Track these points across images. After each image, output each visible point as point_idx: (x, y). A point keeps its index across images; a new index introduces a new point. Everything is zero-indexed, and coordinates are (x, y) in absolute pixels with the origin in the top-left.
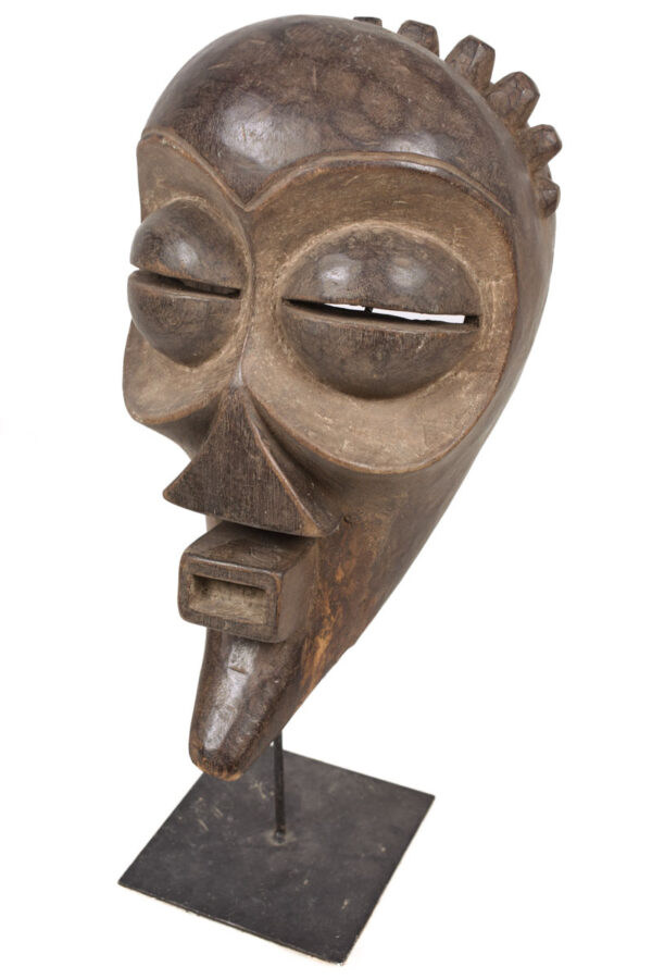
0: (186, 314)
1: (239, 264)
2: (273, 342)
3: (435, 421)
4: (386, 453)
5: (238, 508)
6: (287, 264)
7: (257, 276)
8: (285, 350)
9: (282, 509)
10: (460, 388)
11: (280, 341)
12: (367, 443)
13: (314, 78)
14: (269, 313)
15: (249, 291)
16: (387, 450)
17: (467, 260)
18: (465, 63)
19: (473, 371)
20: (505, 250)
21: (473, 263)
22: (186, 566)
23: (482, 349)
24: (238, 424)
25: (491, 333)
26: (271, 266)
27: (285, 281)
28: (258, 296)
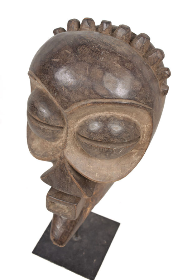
0: (46, 133)
1: (63, 119)
2: (74, 143)
3: (124, 165)
4: (109, 176)
5: (63, 189)
6: (78, 122)
7: (69, 126)
8: (78, 145)
9: (77, 191)
10: (133, 154)
11: (76, 142)
12: (103, 173)
13: (87, 71)
14: (73, 135)
15: (66, 127)
16: (109, 175)
17: (137, 120)
18: (140, 45)
19: (137, 149)
20: (150, 118)
21: (139, 121)
22: (48, 199)
23: (140, 143)
24: (63, 168)
25: (144, 139)
26: (73, 123)
27: (78, 127)
28: (69, 131)
